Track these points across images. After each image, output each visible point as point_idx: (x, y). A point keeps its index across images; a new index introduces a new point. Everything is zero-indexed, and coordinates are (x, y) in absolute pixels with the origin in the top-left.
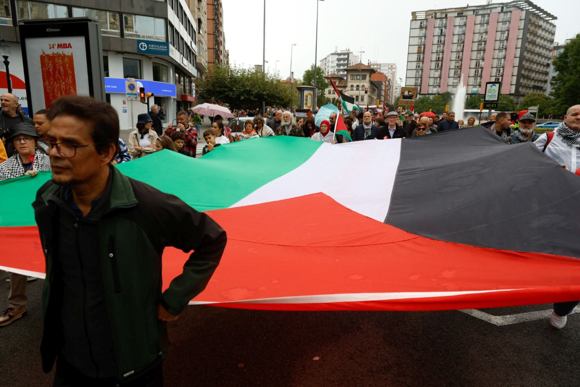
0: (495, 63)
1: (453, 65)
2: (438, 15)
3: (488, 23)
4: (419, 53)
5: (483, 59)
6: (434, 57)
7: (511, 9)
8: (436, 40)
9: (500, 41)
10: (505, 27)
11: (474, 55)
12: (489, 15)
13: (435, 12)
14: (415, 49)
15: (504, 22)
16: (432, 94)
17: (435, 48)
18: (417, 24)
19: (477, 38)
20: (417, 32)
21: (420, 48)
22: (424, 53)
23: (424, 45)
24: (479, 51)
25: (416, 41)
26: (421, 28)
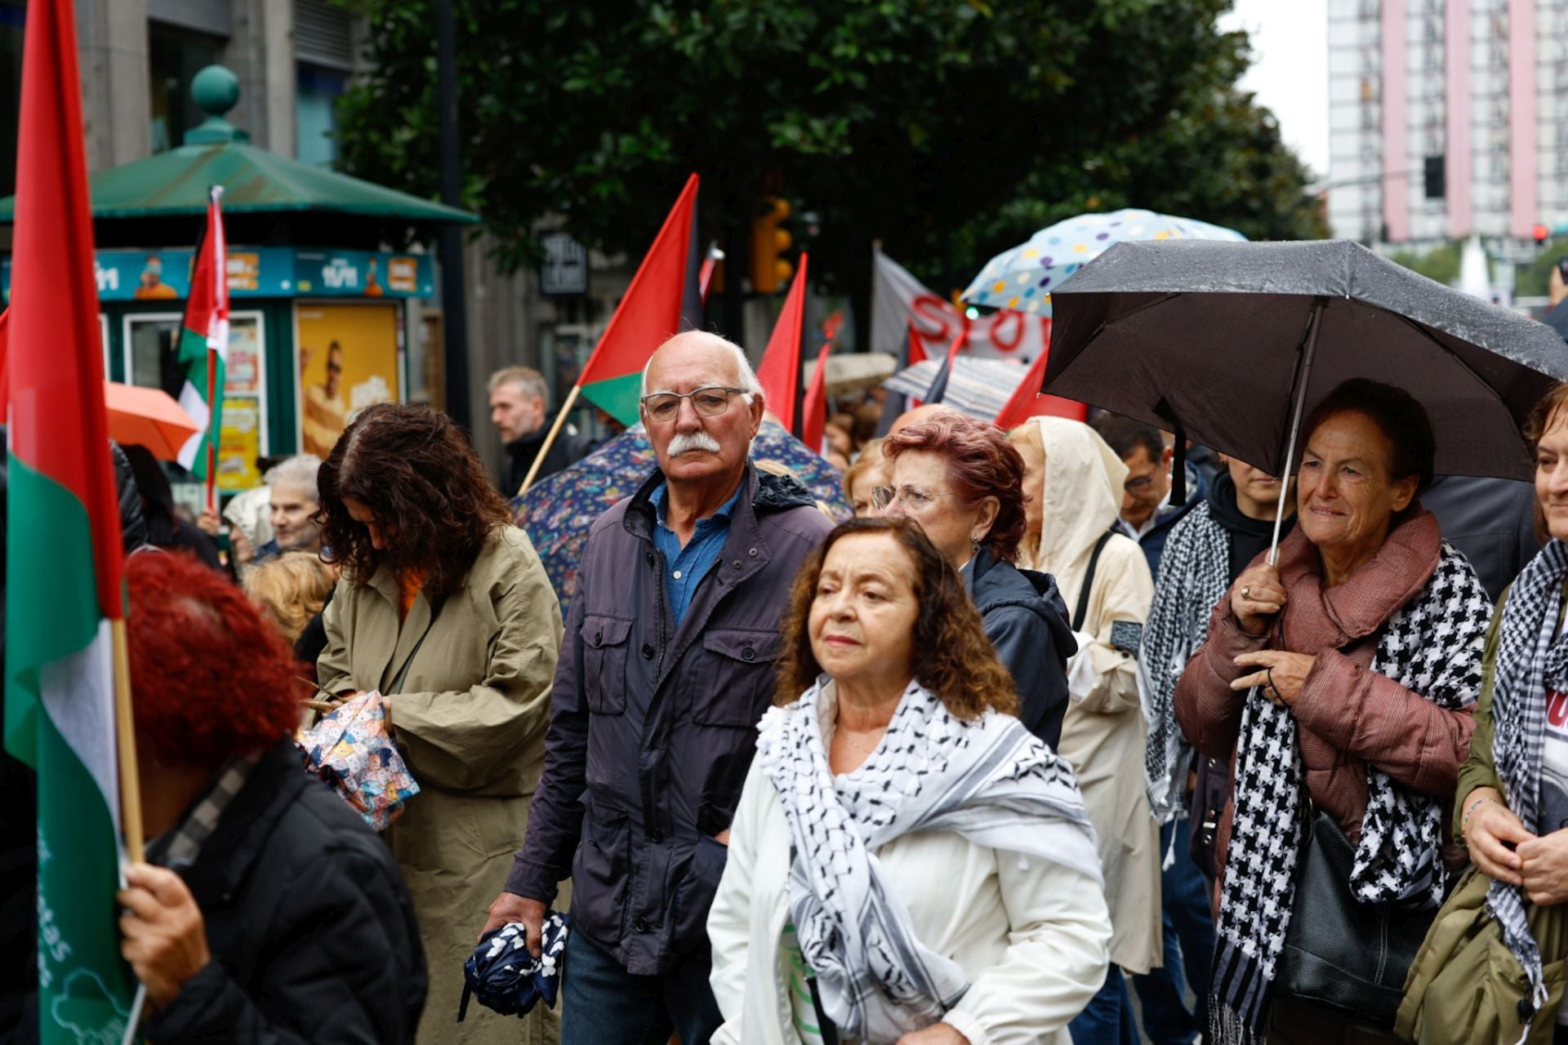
1: (1483, 139)
4: (1365, 100)
6: (1418, 114)
8: (1416, 57)
11: (1547, 106)
14: (1352, 90)
16: (1424, 240)
17: (1416, 86)
18: (1348, 6)
19: (1549, 50)
20: (1351, 33)
21: (1365, 84)
22: (1380, 100)
23: (1381, 77)
25: (1352, 63)
26: (1363, 17)
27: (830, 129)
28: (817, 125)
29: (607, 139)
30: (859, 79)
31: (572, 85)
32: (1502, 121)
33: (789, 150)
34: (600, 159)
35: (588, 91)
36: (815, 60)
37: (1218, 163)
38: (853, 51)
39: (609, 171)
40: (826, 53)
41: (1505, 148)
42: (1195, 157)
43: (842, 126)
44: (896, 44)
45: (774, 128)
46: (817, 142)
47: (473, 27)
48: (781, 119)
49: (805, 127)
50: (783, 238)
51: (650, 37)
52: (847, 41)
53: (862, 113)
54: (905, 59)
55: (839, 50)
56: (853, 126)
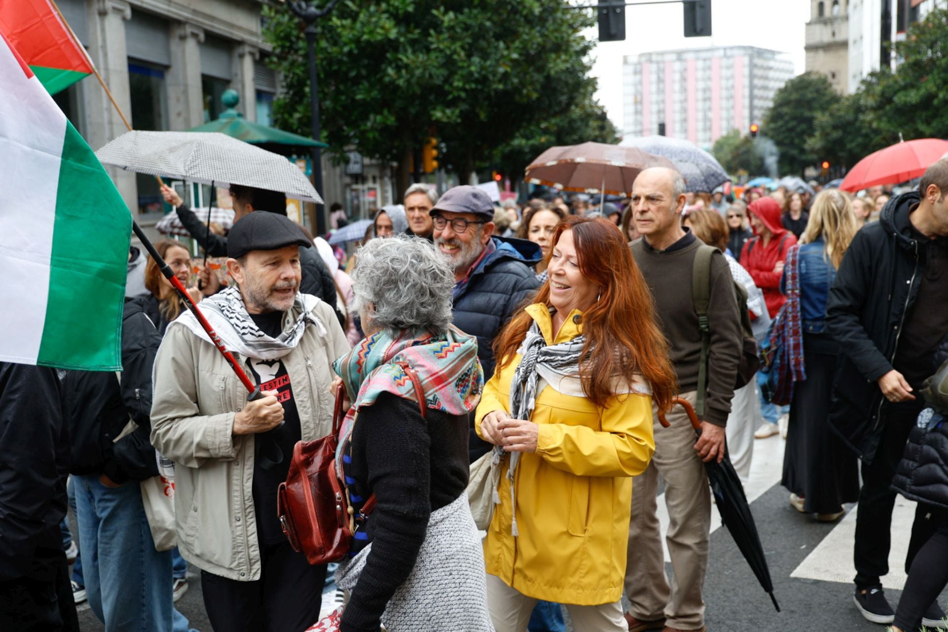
0: (724, 114)
1: (678, 117)
2: (654, 58)
3: (710, 68)
4: (636, 103)
5: (710, 109)
6: (655, 108)
7: (735, 52)
8: (654, 88)
9: (727, 89)
10: (728, 73)
11: (700, 105)
12: (710, 59)
13: (650, 54)
14: (631, 99)
15: (728, 67)
17: (654, 98)
18: (630, 69)
19: (701, 85)
20: (631, 79)
21: (636, 97)
22: (641, 103)
23: (641, 94)
24: (705, 100)
25: (631, 90)
26: (635, 73)
27: (453, 113)
28: (448, 111)
29: (372, 117)
30: (463, 95)
31: (359, 97)
32: (684, 110)
33: (438, 121)
34: (369, 124)
35: (364, 100)
36: (447, 87)
37: (587, 125)
38: (460, 84)
39: (373, 129)
40: (451, 85)
41: (685, 120)
42: (579, 123)
43: (457, 112)
44: (477, 81)
45: (432, 112)
46: (448, 118)
47: (322, 76)
48: (434, 109)
49: (444, 112)
50: (434, 153)
51: (387, 79)
52: (459, 80)
53: (464, 107)
54: (480, 87)
55: (456, 84)
56: (461, 112)
